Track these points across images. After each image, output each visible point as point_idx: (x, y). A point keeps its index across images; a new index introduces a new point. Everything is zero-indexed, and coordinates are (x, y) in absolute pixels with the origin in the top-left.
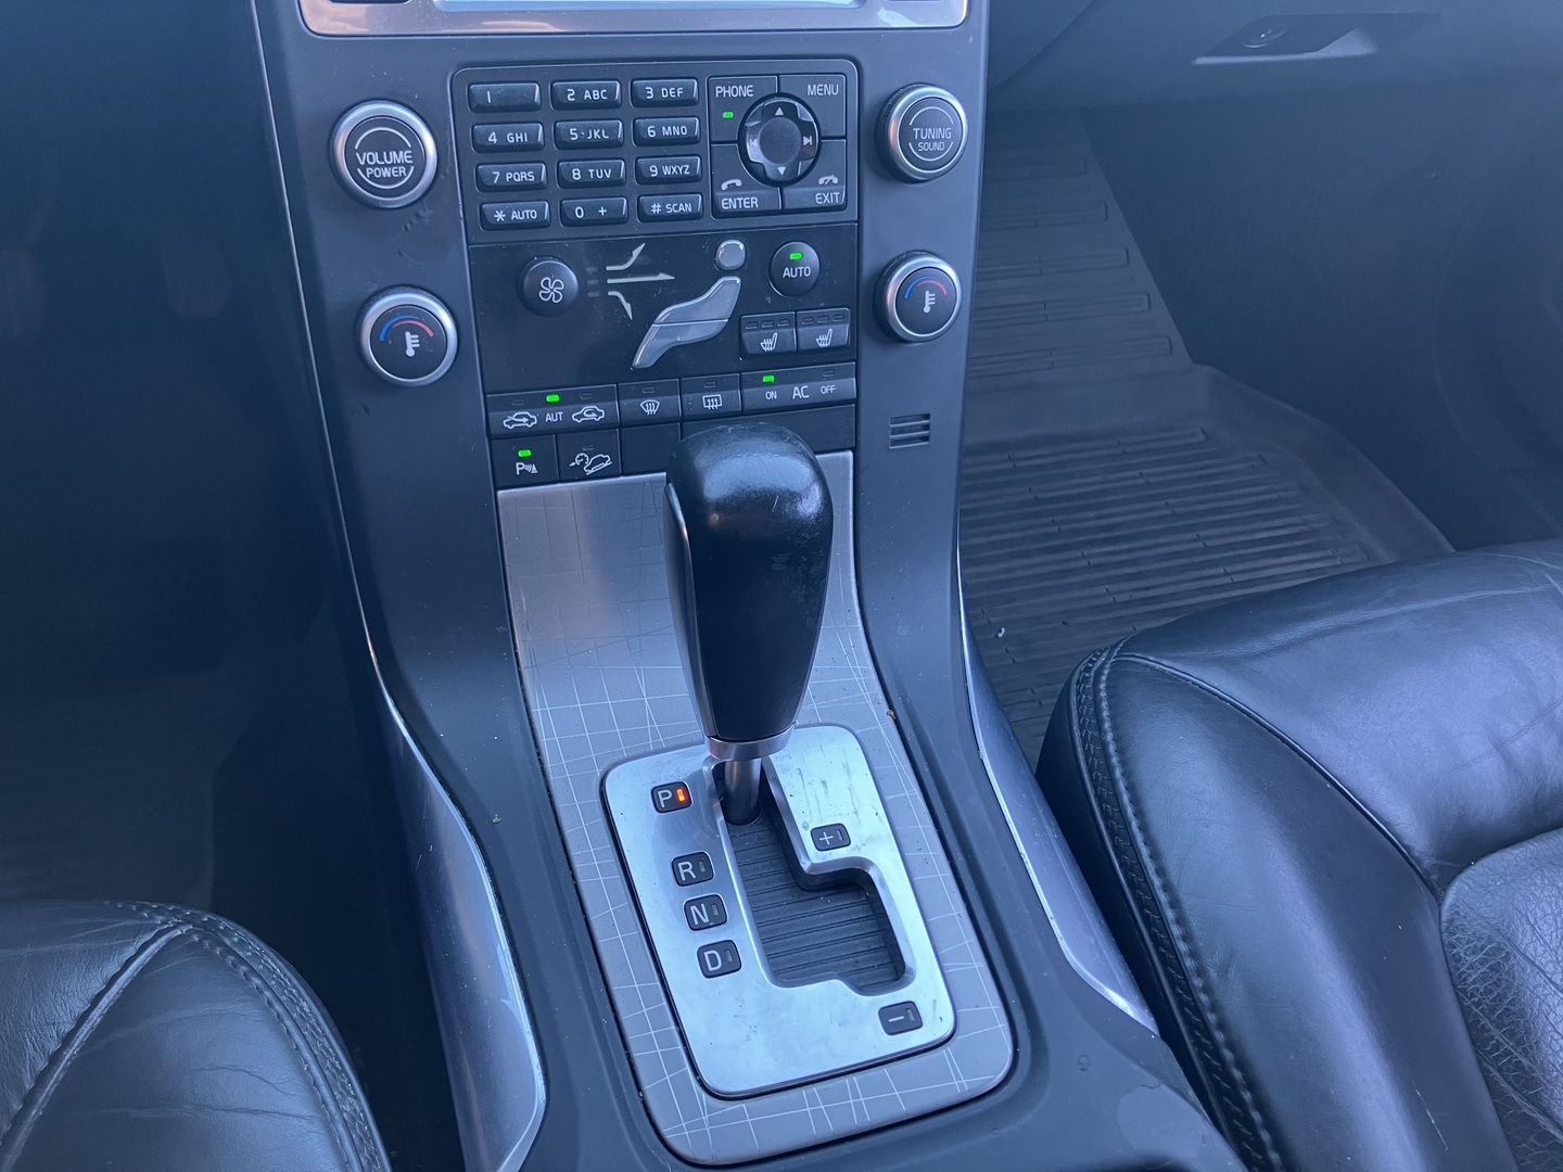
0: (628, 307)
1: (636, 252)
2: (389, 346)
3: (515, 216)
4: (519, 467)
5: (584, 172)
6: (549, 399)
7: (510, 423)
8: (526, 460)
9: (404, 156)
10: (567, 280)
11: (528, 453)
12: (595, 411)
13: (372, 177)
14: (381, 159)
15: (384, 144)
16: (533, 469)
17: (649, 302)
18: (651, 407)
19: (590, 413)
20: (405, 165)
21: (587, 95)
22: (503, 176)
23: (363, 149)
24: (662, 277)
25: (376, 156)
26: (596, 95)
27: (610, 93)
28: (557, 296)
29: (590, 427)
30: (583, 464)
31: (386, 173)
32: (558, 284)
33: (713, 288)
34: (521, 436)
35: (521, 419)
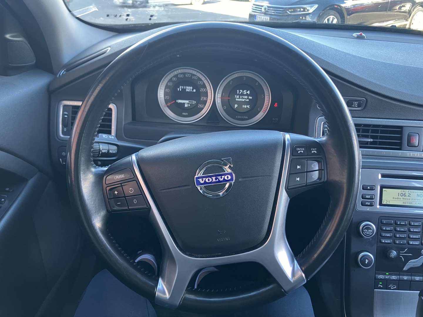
0: (403, 259)
1: (406, 250)
2: (363, 262)
3: (386, 241)
4: (379, 286)
5: (399, 236)
6: (387, 274)
7: (379, 277)
8: (380, 284)
9: (371, 231)
10: (395, 253)
11: (381, 283)
12: (395, 277)
13: (365, 234)
14: (367, 231)
15: (368, 229)
16: (382, 286)
17: (407, 259)
18: (405, 278)
19: (394, 277)
20: (371, 232)
21: (401, 223)
22: (385, 235)
23: (364, 229)
24: (410, 254)
25: (367, 230)
26: (403, 223)
27: (406, 223)
28: (393, 257)
29: (394, 280)
30: (391, 287)
31: (368, 233)
32: (394, 255)
33: (420, 258)
34: (381, 280)
35: (381, 277)
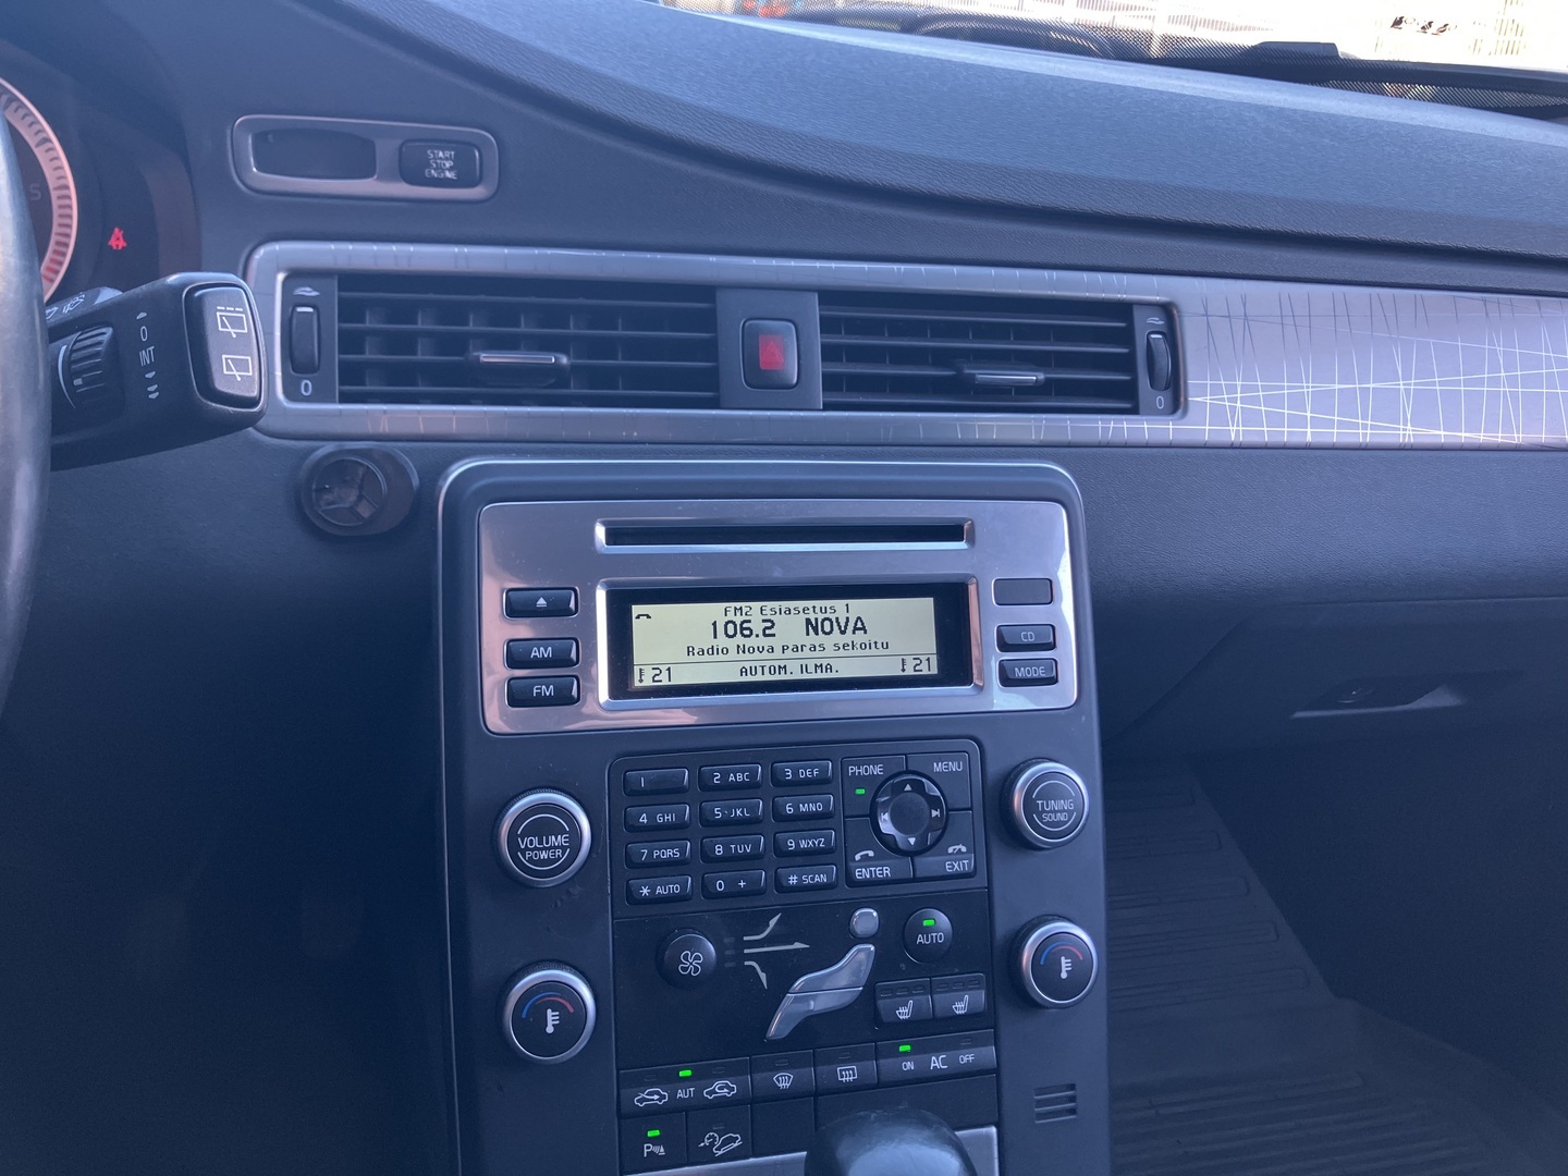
0: (763, 976)
1: (773, 922)
2: (530, 1024)
3: (659, 890)
4: (647, 1148)
5: (727, 848)
6: (682, 1074)
7: (640, 1101)
8: (654, 1141)
9: (561, 840)
10: (706, 953)
11: (656, 1133)
12: (727, 1086)
13: (530, 860)
14: (540, 842)
15: (543, 829)
16: (661, 1150)
17: (785, 972)
18: (784, 1081)
19: (722, 1088)
20: (561, 847)
21: (732, 778)
22: (650, 854)
23: (527, 833)
24: (798, 945)
25: (535, 841)
26: (740, 777)
27: (753, 774)
28: (696, 969)
29: (722, 1103)
30: (712, 1144)
31: (544, 855)
32: (697, 958)
33: (848, 956)
34: (652, 1115)
35: (653, 1096)
